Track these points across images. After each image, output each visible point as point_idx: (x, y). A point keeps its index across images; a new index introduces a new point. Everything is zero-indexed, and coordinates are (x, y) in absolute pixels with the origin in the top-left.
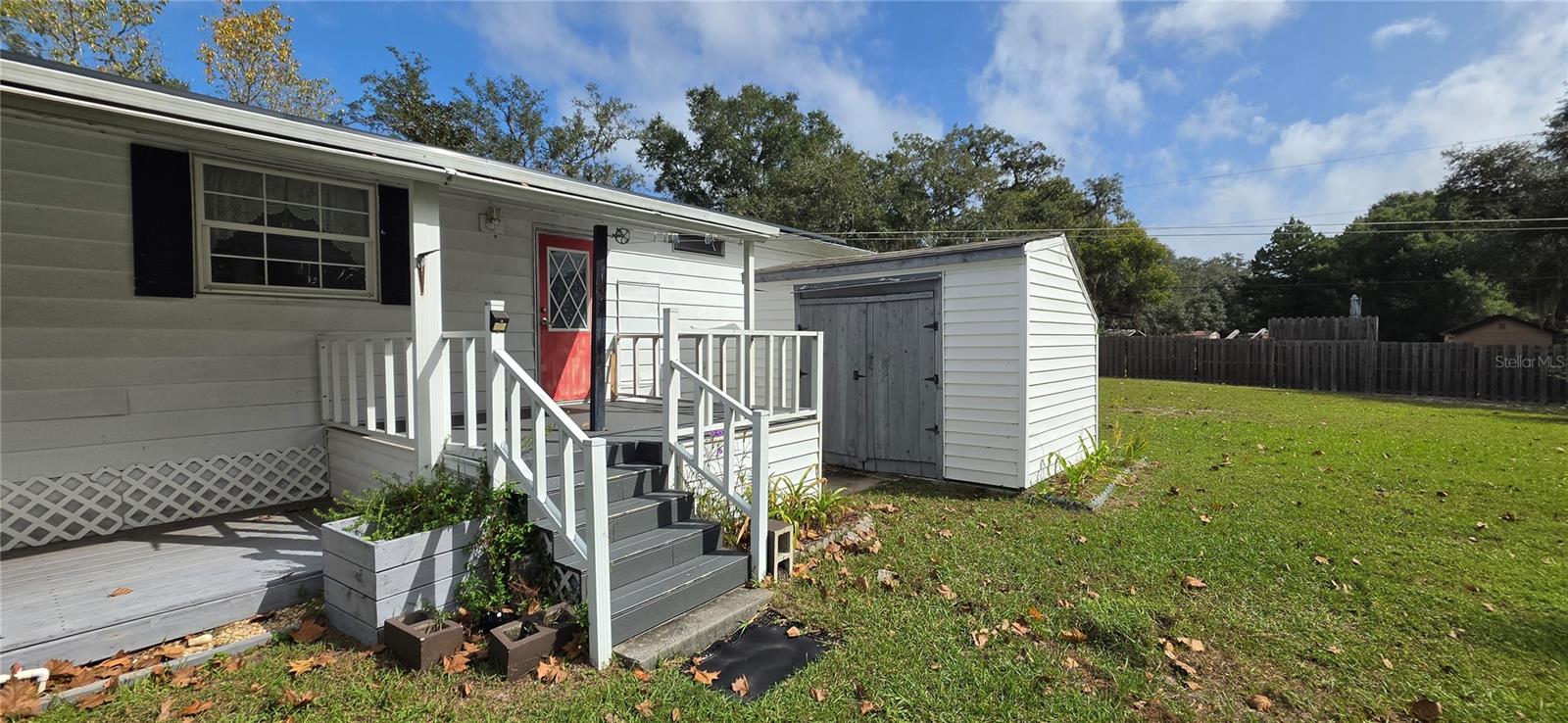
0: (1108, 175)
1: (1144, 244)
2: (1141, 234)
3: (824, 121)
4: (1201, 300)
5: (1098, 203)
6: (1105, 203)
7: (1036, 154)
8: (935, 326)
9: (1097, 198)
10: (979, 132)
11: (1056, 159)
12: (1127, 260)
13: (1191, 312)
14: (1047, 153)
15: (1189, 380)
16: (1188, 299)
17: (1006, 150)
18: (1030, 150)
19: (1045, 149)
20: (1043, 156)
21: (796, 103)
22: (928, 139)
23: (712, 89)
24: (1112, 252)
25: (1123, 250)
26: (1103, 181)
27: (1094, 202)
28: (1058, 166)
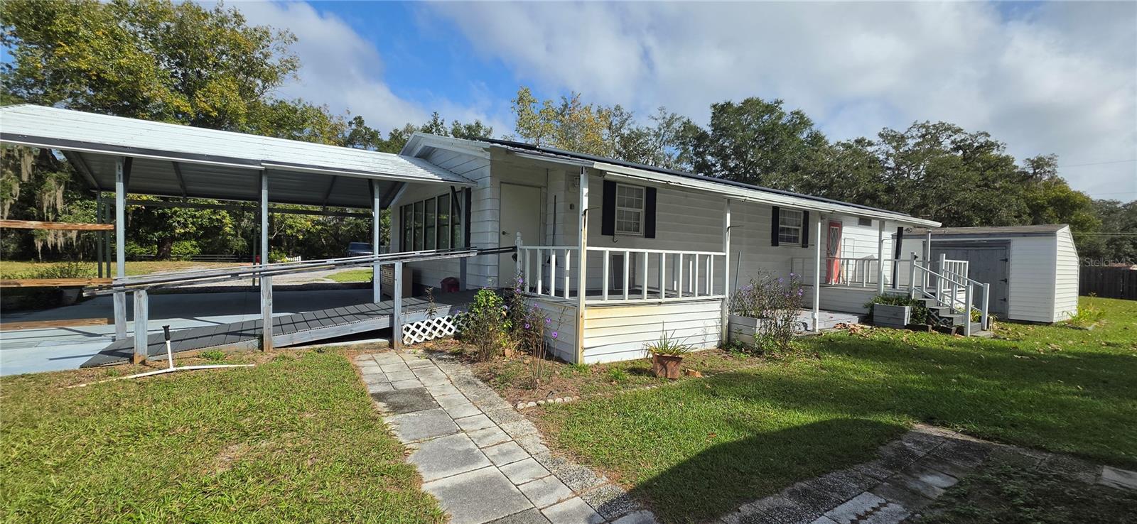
0: (1045, 154)
1: (1068, 198)
2: (1065, 189)
3: (802, 117)
4: (1123, 239)
5: (1035, 173)
6: (1041, 174)
7: (982, 140)
8: (1006, 260)
9: (1035, 170)
10: (934, 126)
11: (999, 143)
12: (1051, 209)
13: (1112, 248)
14: (991, 139)
15: (1115, 297)
16: (1109, 236)
17: (958, 137)
18: (977, 137)
19: (989, 136)
20: (988, 141)
21: (781, 105)
22: (892, 131)
23: (729, 103)
24: (1038, 203)
25: (1049, 202)
26: (1040, 159)
27: (1031, 172)
28: (1000, 148)
